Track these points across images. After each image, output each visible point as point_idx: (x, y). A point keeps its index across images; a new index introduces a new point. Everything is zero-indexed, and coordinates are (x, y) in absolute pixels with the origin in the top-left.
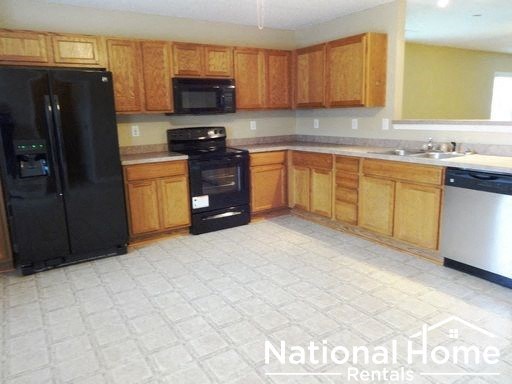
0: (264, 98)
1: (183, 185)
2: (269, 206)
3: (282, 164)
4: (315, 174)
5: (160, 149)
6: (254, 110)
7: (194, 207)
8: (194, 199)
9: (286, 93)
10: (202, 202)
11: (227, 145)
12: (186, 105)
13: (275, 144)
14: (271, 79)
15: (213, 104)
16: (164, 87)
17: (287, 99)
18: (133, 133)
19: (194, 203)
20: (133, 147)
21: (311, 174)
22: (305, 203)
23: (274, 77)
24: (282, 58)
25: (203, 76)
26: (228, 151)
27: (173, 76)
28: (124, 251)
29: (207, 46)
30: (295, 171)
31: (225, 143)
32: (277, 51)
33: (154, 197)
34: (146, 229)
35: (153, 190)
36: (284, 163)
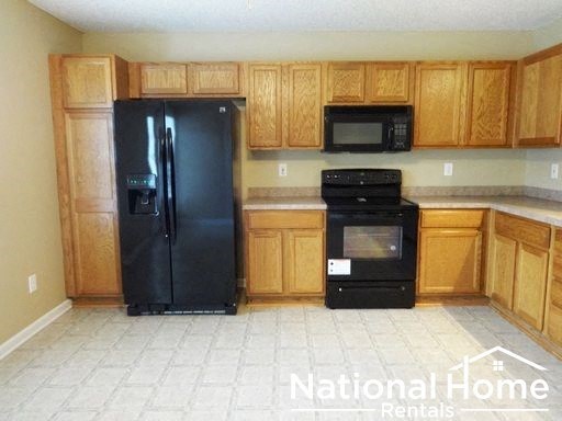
0: (462, 132)
1: (317, 242)
2: (449, 289)
3: (478, 229)
4: (522, 252)
5: (310, 193)
6: (444, 147)
7: (330, 273)
8: (330, 261)
9: (502, 124)
10: (341, 267)
11: (403, 194)
12: (338, 140)
13: (469, 197)
14: (476, 103)
15: (377, 139)
16: (314, 118)
17: (502, 132)
18: (280, 171)
19: (330, 267)
20: (278, 189)
21: (517, 251)
22: (506, 294)
23: (482, 101)
24: (498, 72)
25: (367, 103)
26: (403, 203)
27: (326, 104)
28: (233, 312)
29: (376, 63)
30: (496, 241)
31: (399, 191)
32: (490, 62)
33: (279, 251)
34: (266, 289)
35: (279, 243)
36: (482, 228)
